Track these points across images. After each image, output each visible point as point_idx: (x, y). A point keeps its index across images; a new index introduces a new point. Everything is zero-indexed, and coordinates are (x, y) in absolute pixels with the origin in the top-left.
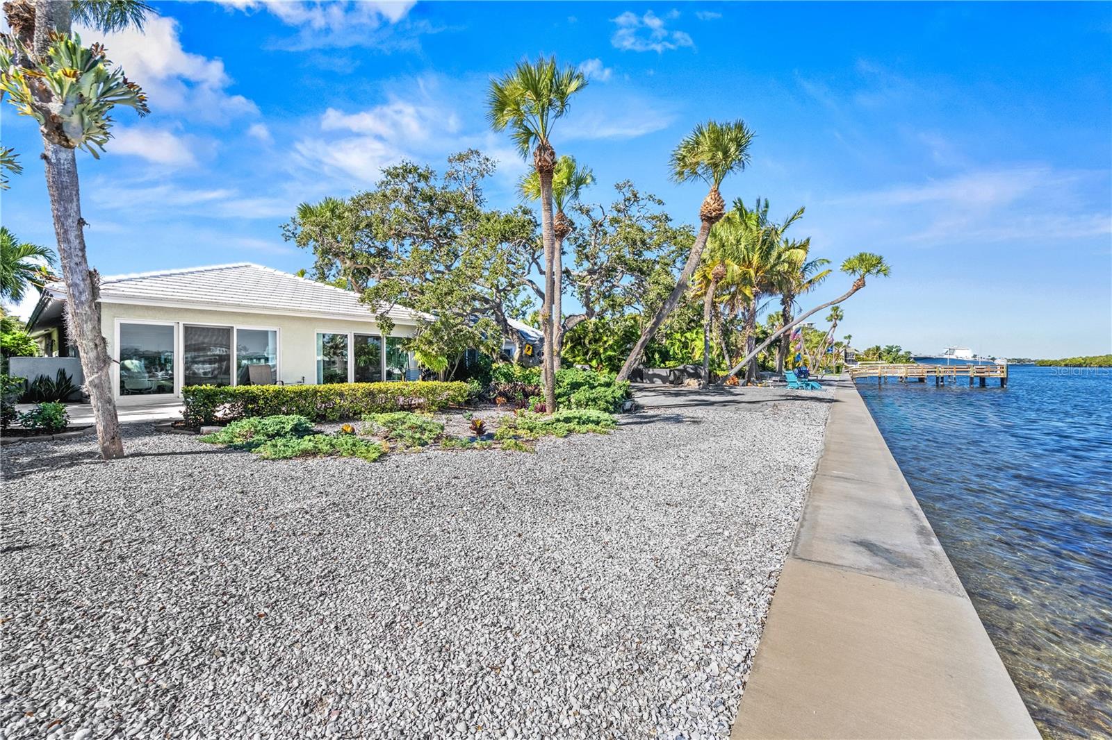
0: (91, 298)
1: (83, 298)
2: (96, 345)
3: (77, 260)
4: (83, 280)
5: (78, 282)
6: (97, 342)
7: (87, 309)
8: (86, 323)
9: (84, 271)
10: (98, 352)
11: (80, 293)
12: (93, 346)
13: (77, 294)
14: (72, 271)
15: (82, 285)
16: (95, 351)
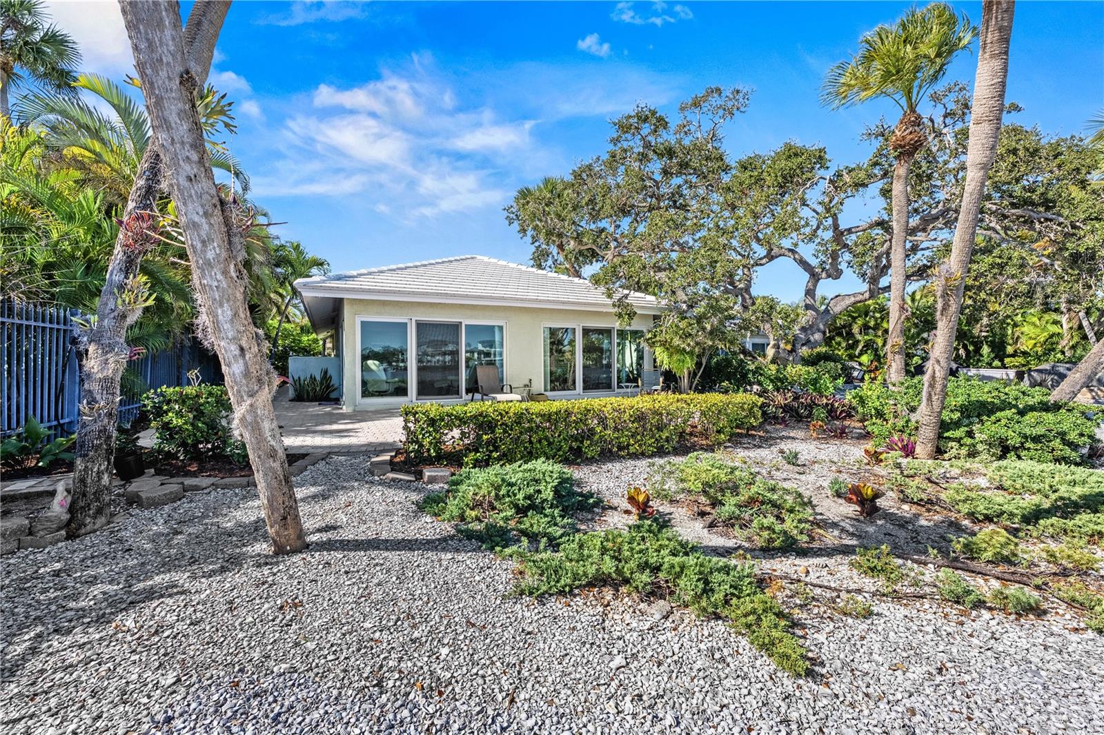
0: (224, 254)
1: (210, 255)
2: (242, 349)
3: (189, 170)
4: (206, 214)
5: (196, 219)
6: (244, 344)
7: (219, 277)
8: (221, 305)
9: (206, 197)
10: (246, 364)
11: (203, 242)
12: (237, 352)
13: (199, 246)
14: (182, 194)
15: (206, 227)
16: (241, 361)
